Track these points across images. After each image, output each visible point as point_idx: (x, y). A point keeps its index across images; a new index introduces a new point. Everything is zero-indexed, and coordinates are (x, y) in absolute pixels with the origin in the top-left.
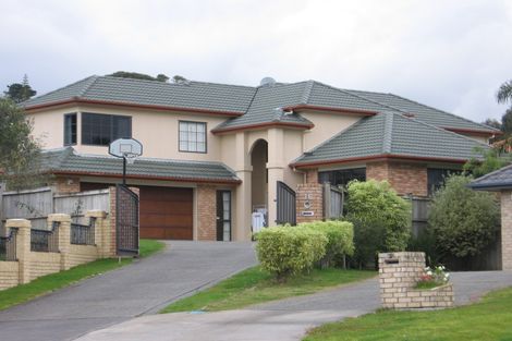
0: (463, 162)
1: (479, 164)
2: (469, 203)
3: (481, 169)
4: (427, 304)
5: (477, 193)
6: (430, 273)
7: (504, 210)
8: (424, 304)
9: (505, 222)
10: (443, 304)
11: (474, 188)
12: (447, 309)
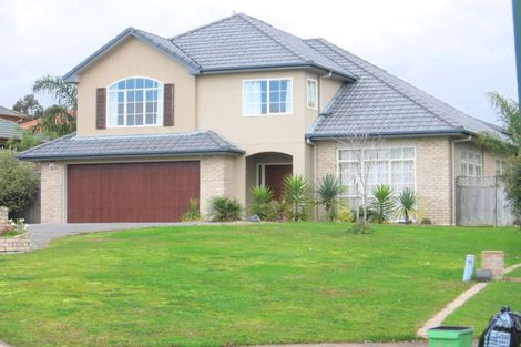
0: (6, 139)
1: (19, 141)
2: (15, 171)
3: (21, 145)
4: (11, 249)
5: (21, 163)
6: (13, 224)
7: (43, 177)
8: (8, 249)
9: (44, 187)
10: (22, 248)
11: (21, 159)
12: (26, 252)
